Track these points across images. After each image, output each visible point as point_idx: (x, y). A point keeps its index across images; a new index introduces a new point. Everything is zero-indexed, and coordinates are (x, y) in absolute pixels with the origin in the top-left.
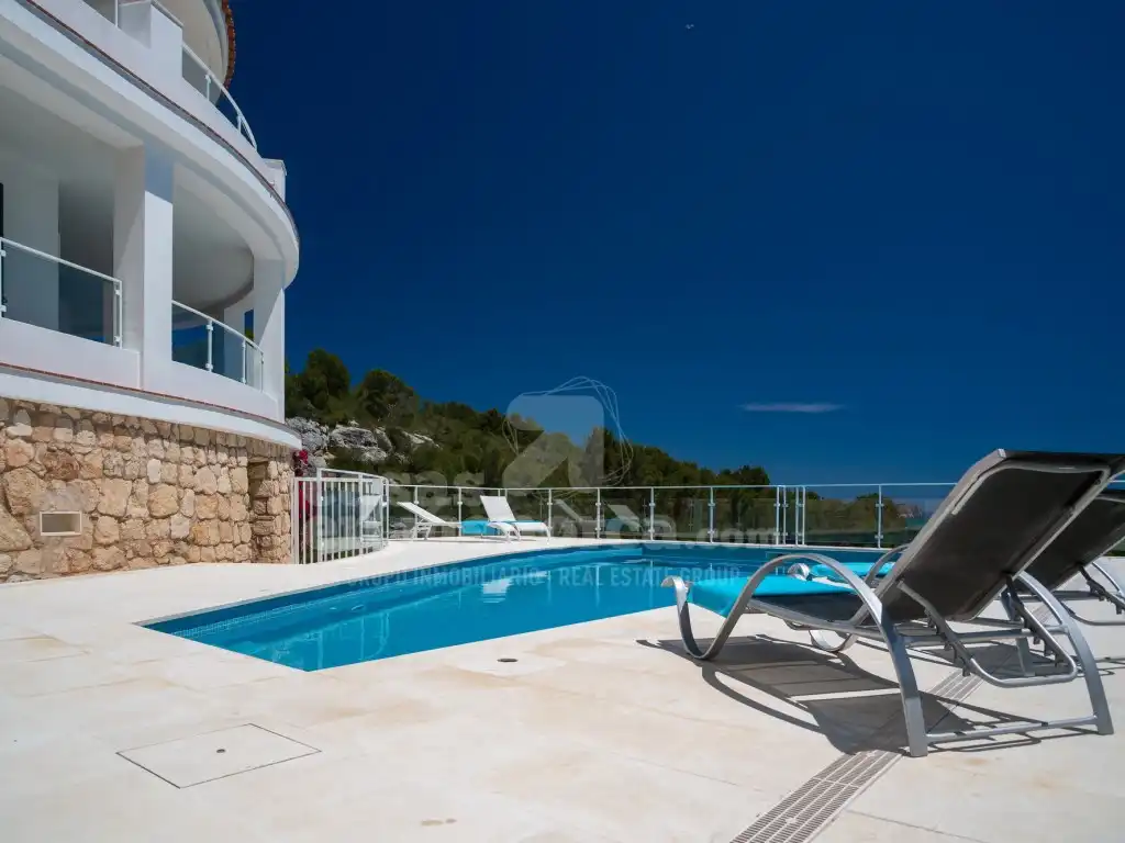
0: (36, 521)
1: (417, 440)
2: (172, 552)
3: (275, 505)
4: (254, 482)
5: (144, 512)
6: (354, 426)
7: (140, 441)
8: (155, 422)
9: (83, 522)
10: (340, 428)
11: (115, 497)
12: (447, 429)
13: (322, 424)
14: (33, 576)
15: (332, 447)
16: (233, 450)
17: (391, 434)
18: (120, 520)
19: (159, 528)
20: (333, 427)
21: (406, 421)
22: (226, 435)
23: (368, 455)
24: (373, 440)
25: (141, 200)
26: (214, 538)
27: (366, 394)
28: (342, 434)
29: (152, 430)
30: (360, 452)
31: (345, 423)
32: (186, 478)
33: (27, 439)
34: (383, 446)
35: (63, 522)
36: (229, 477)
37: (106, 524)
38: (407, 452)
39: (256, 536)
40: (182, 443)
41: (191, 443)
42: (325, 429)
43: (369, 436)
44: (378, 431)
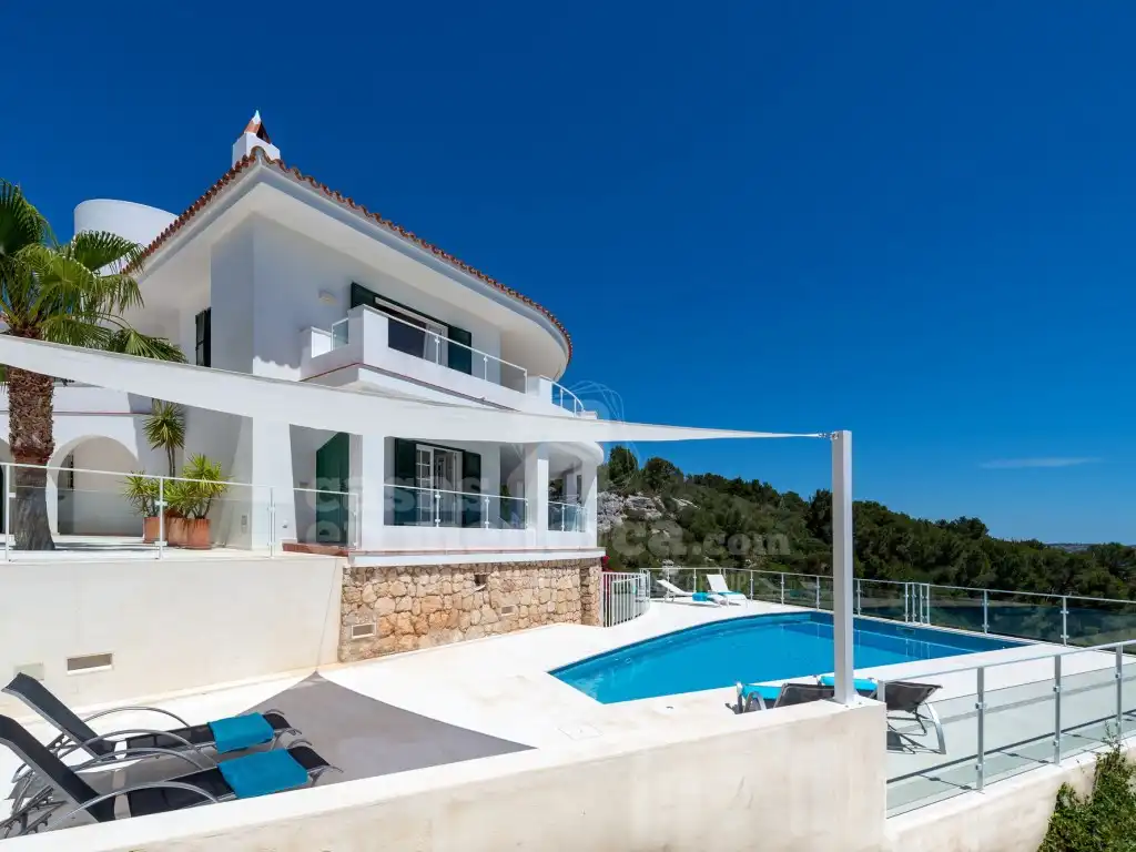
0: (500, 610)
1: (682, 503)
2: (548, 618)
3: (592, 589)
4: (583, 578)
5: (536, 602)
6: (640, 496)
7: (536, 571)
8: (542, 562)
9: (516, 608)
10: (631, 498)
11: (527, 597)
12: (703, 494)
13: (620, 496)
14: (498, 633)
15: (626, 510)
16: (573, 567)
17: (665, 500)
18: (528, 606)
19: (543, 608)
20: (626, 497)
21: (674, 490)
22: (570, 561)
23: (649, 514)
24: (653, 505)
25: (536, 463)
26: (565, 610)
27: (648, 473)
28: (634, 501)
29: (540, 565)
30: (644, 513)
31: (634, 494)
32: (554, 584)
33: (497, 577)
34: (658, 508)
35: (508, 610)
36: (571, 579)
37: (524, 608)
38: (675, 512)
39: (583, 604)
40: (552, 568)
41: (556, 568)
42: (621, 498)
43: (649, 501)
44: (656, 499)
